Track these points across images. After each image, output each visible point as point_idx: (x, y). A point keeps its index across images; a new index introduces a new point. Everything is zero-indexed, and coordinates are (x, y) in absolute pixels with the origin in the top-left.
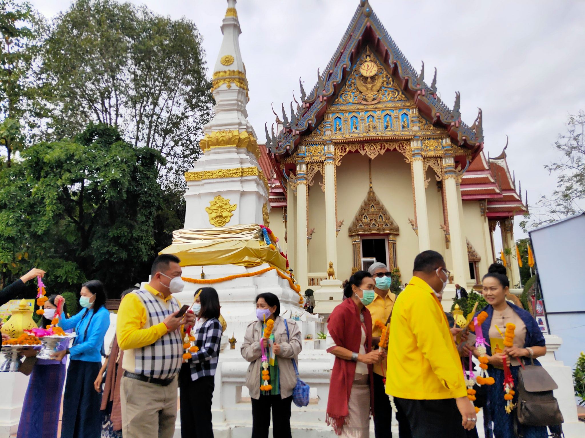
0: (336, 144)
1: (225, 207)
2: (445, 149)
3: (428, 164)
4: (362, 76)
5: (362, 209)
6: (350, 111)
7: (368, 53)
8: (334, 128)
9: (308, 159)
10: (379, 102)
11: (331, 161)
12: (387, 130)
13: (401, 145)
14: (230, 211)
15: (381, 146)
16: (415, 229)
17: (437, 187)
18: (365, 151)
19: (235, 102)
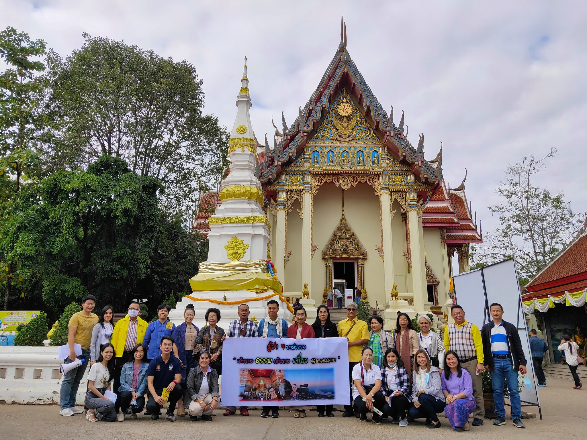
0: (314, 175)
1: (240, 246)
2: (409, 184)
3: (394, 197)
4: (339, 115)
5: (335, 234)
6: (327, 146)
7: (345, 95)
8: (312, 160)
9: (288, 188)
10: (353, 139)
11: (309, 191)
12: (359, 165)
13: (371, 179)
14: (244, 249)
15: (354, 179)
16: (381, 255)
17: (401, 217)
18: (340, 183)
19: (247, 163)
